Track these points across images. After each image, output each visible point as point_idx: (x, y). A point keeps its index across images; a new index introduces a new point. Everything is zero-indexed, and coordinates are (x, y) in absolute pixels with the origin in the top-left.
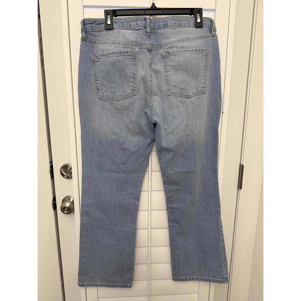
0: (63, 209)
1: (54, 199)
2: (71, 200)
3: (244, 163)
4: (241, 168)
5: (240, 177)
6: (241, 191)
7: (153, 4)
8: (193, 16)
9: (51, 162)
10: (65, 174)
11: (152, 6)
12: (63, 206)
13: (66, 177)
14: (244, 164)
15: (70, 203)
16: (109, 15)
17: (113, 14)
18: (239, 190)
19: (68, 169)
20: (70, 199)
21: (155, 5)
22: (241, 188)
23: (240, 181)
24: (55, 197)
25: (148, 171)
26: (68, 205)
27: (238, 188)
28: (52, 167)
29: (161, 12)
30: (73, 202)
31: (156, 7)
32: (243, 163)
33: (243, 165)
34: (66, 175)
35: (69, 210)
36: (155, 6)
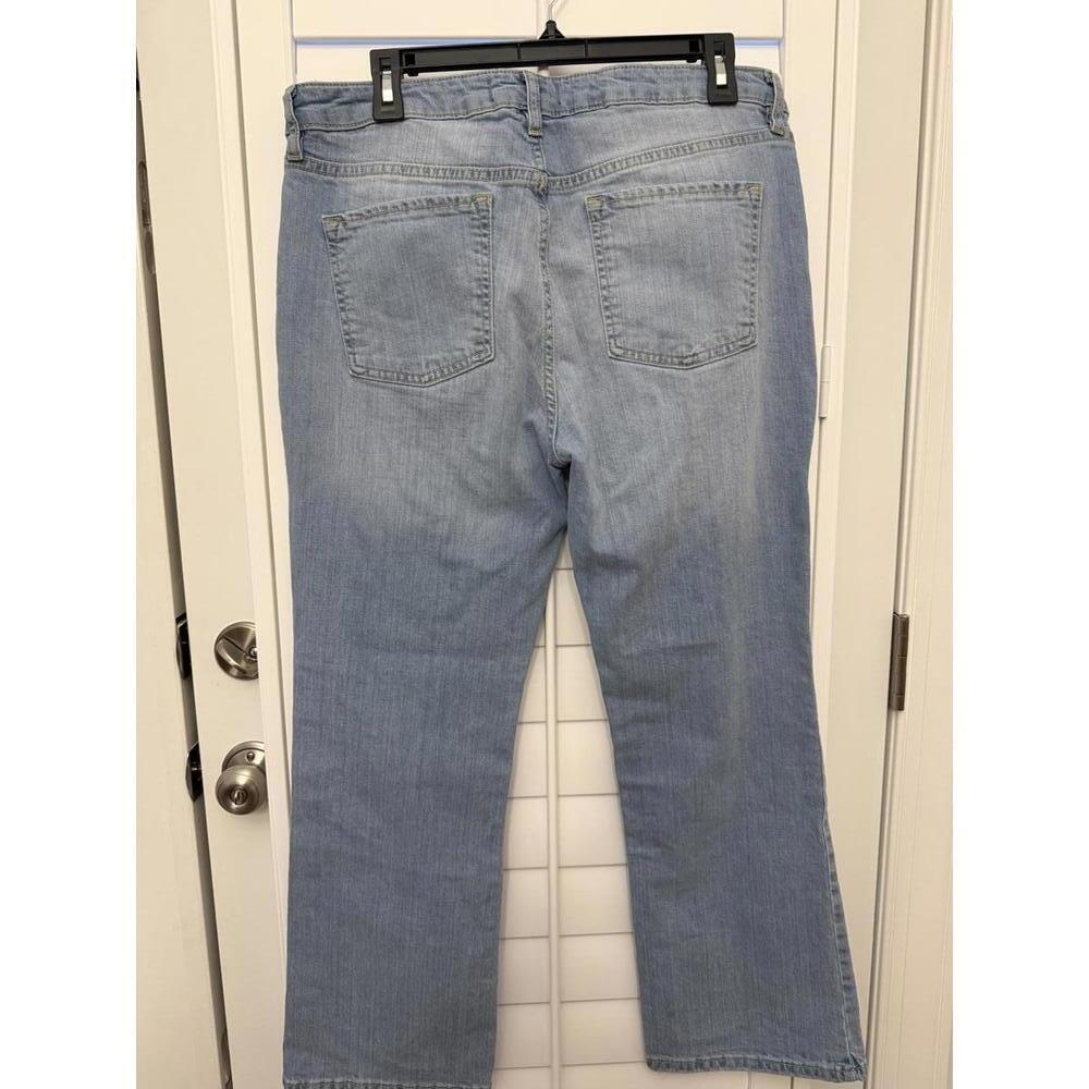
0: (226, 794)
1: (194, 757)
2: (257, 761)
3: (909, 611)
4: (898, 631)
5: (897, 661)
6: (904, 716)
7: (551, 24)
8: (699, 62)
9: (181, 618)
10: (232, 662)
11: (546, 32)
12: (227, 784)
13: (235, 672)
14: (908, 613)
15: (253, 771)
16: (388, 68)
17: (401, 65)
18: (894, 713)
19: (243, 645)
20: (253, 757)
21: (558, 27)
22: (901, 707)
23: (896, 677)
24: (197, 746)
25: (545, 646)
26: (243, 778)
27: (889, 705)
28: (183, 635)
29: (579, 52)
30: (262, 769)
31: (562, 36)
32: (904, 610)
33: (908, 619)
34: (236, 667)
35: (249, 800)
36: (557, 31)
